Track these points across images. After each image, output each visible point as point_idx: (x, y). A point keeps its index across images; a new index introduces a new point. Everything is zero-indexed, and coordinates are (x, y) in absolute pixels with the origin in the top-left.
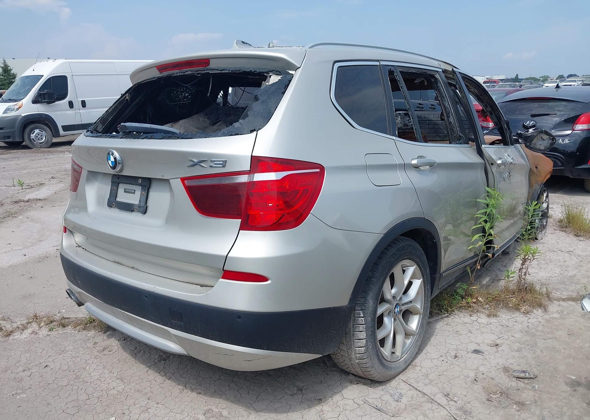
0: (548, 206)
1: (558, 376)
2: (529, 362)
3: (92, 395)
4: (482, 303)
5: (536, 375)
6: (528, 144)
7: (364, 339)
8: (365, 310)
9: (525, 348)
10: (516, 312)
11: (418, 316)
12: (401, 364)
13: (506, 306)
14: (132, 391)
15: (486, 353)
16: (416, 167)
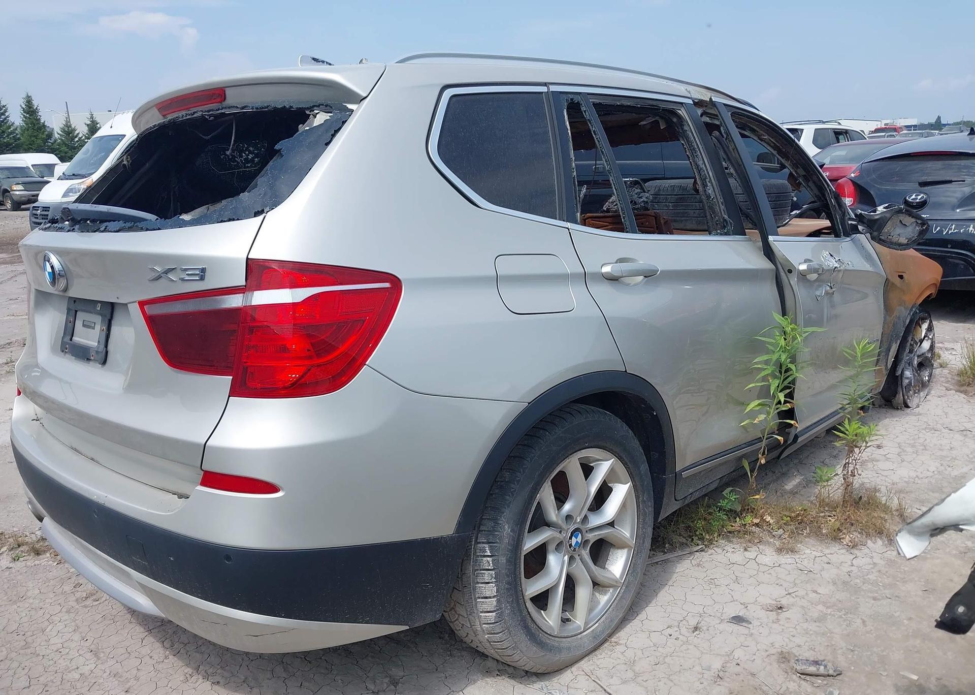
0: (932, 347)
1: (885, 674)
2: (833, 643)
3: (38, 679)
4: (771, 527)
5: (839, 671)
6: (875, 234)
7: (494, 597)
8: (494, 543)
9: (834, 615)
10: (833, 545)
11: (625, 551)
12: (586, 640)
13: (817, 533)
14: (105, 675)
15: (756, 623)
16: (612, 279)
